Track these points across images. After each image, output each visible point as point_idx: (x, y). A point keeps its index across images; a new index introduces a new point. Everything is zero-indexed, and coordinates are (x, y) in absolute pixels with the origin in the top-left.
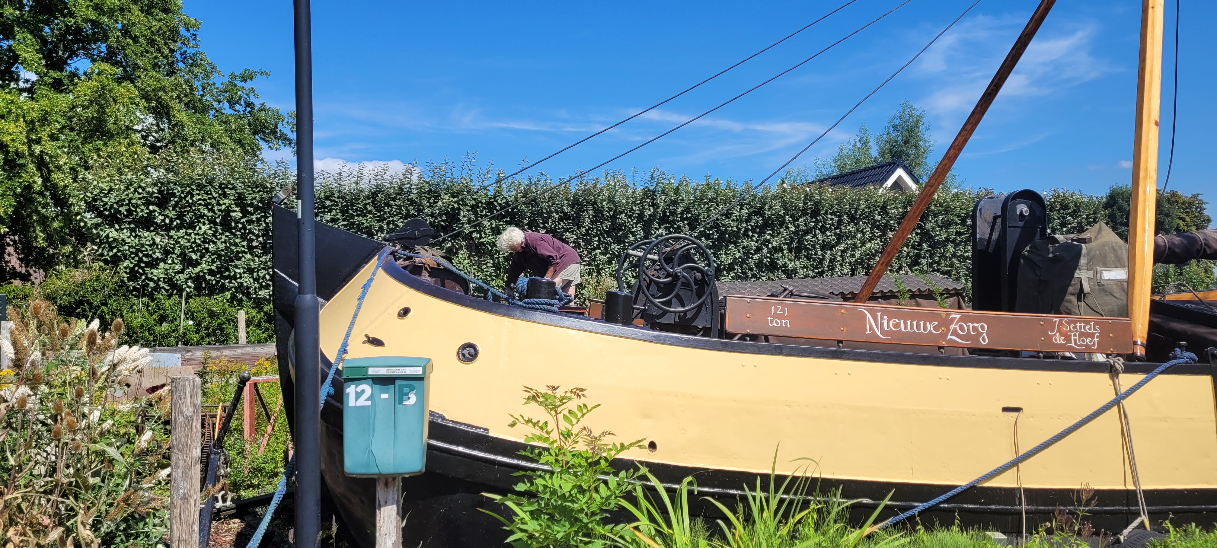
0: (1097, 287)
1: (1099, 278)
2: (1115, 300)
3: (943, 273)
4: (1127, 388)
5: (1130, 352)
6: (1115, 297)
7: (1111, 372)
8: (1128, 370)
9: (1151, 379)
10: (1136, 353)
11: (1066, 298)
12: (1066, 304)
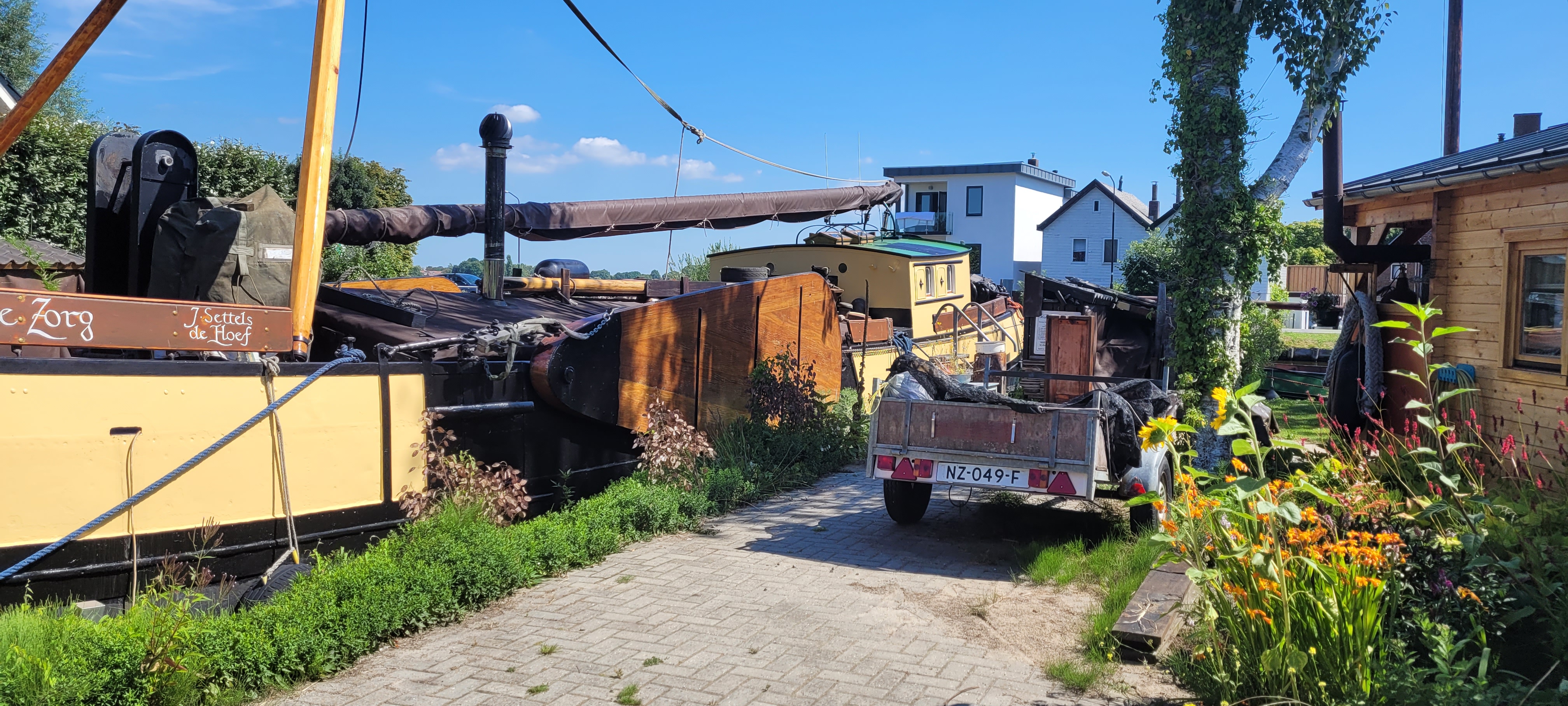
0: (257, 268)
1: (261, 257)
2: (279, 285)
3: (56, 240)
4: (283, 394)
5: (289, 350)
6: (279, 281)
7: (263, 374)
8: (285, 372)
9: (311, 382)
10: (296, 351)
11: (217, 280)
12: (216, 289)
